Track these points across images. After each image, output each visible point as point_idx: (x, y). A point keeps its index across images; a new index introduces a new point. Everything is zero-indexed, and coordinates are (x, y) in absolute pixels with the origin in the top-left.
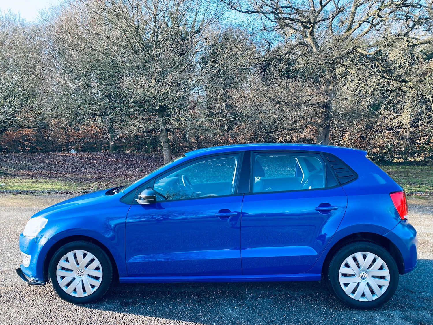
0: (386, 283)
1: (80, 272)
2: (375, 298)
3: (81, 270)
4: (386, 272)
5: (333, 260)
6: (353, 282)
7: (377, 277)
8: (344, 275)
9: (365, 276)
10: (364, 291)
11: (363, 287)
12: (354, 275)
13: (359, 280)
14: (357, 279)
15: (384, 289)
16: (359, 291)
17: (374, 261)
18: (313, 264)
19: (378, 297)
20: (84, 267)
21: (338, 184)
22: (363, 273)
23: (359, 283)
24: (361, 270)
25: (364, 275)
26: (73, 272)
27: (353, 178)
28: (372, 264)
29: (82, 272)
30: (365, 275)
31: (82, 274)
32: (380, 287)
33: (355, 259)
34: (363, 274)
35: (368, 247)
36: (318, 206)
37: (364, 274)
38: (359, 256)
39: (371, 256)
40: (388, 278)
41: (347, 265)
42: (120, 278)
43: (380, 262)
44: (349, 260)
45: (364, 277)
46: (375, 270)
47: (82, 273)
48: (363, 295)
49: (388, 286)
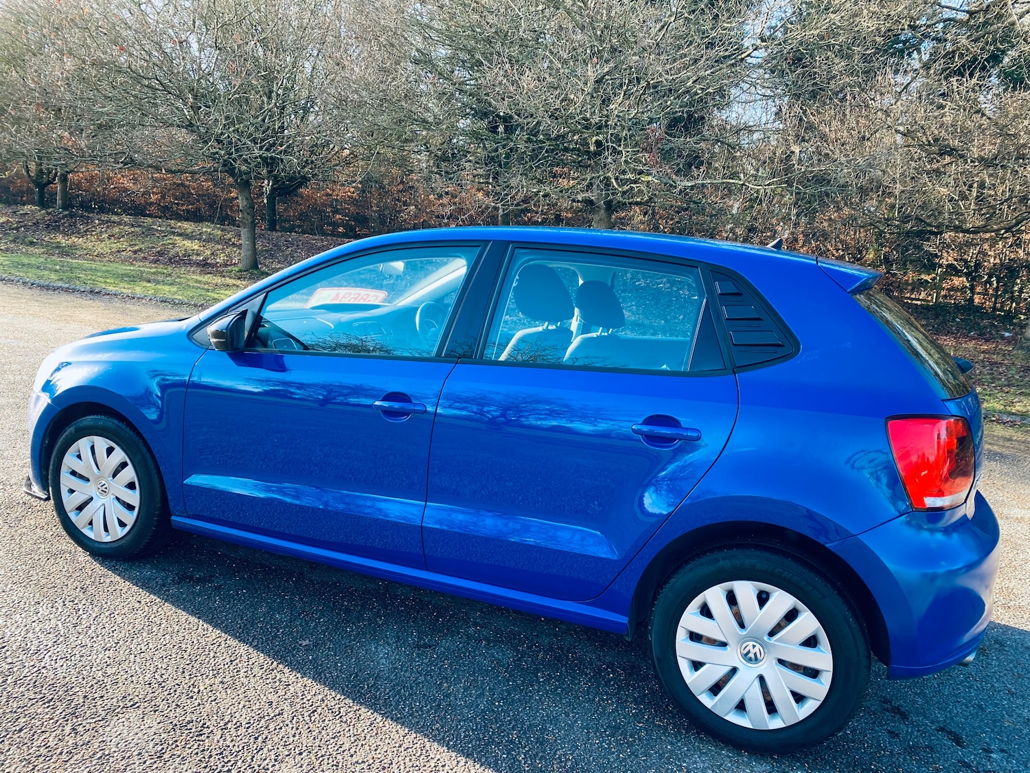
0: (818, 690)
1: (102, 486)
2: (776, 723)
3: (104, 482)
4: (822, 659)
5: (668, 585)
6: (717, 663)
7: (795, 667)
8: (695, 637)
9: (755, 654)
10: (743, 696)
11: (744, 685)
12: (724, 644)
13: (738, 662)
14: (731, 657)
15: (809, 707)
16: (732, 691)
17: (791, 616)
18: (608, 584)
19: (785, 726)
20: (109, 477)
21: (728, 365)
22: (751, 643)
23: (734, 670)
24: (745, 633)
25: (753, 651)
26: (89, 483)
27: (781, 352)
28: (783, 624)
29: (105, 486)
30: (756, 650)
31: (106, 492)
32: (799, 698)
33: (731, 599)
34: (750, 647)
35: (778, 570)
36: (641, 423)
37: (753, 648)
38: (746, 590)
39: (782, 601)
40: (826, 679)
41: (706, 611)
42: (173, 518)
43: (808, 623)
44: (714, 596)
45: (753, 657)
46: (790, 643)
47: (105, 490)
48: (741, 707)
49: (822, 700)
